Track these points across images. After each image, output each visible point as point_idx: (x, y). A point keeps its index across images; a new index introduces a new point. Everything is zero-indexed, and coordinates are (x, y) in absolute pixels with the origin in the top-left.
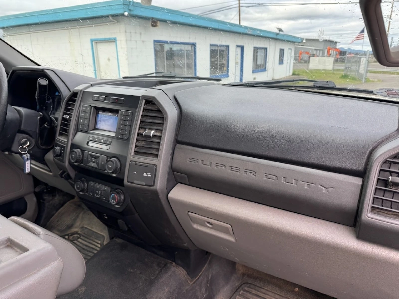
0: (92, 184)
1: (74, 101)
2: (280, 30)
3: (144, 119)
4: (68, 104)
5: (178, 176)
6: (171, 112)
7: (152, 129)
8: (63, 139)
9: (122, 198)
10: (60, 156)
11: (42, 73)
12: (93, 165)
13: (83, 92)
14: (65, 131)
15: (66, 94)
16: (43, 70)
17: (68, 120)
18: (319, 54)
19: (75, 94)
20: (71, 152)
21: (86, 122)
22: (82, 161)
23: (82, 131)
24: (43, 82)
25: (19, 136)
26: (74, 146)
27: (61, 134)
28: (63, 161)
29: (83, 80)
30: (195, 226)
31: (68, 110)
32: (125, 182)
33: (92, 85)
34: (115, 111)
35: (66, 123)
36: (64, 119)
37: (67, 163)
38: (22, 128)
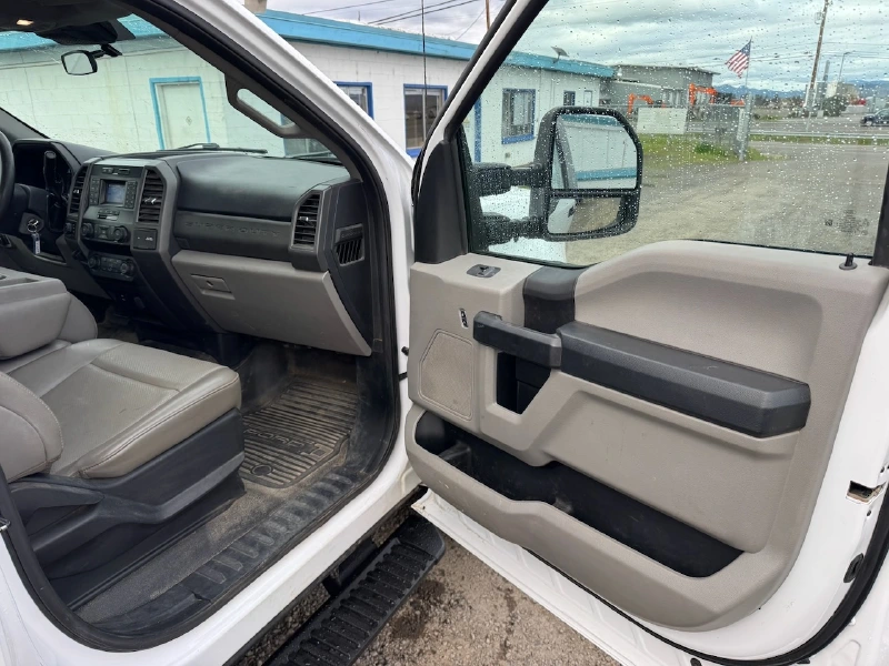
0: (104, 259)
1: (84, 175)
2: (561, 52)
3: (147, 188)
4: (78, 179)
5: (181, 241)
6: (171, 180)
7: (153, 197)
8: (75, 215)
9: (132, 267)
10: (72, 233)
11: (50, 146)
12: (103, 237)
13: (94, 166)
14: (75, 209)
15: (76, 167)
16: (49, 143)
17: (79, 196)
18: (674, 101)
19: (85, 168)
20: (82, 226)
21: (96, 195)
22: (92, 235)
23: (94, 205)
24: (51, 156)
25: (26, 216)
26: (85, 221)
27: (72, 211)
28: (74, 238)
29: (94, 153)
30: (204, 293)
31: (79, 185)
32: (132, 248)
33: (103, 159)
34: (123, 183)
35: (77, 198)
36: (75, 195)
37: (79, 239)
38: (30, 206)
